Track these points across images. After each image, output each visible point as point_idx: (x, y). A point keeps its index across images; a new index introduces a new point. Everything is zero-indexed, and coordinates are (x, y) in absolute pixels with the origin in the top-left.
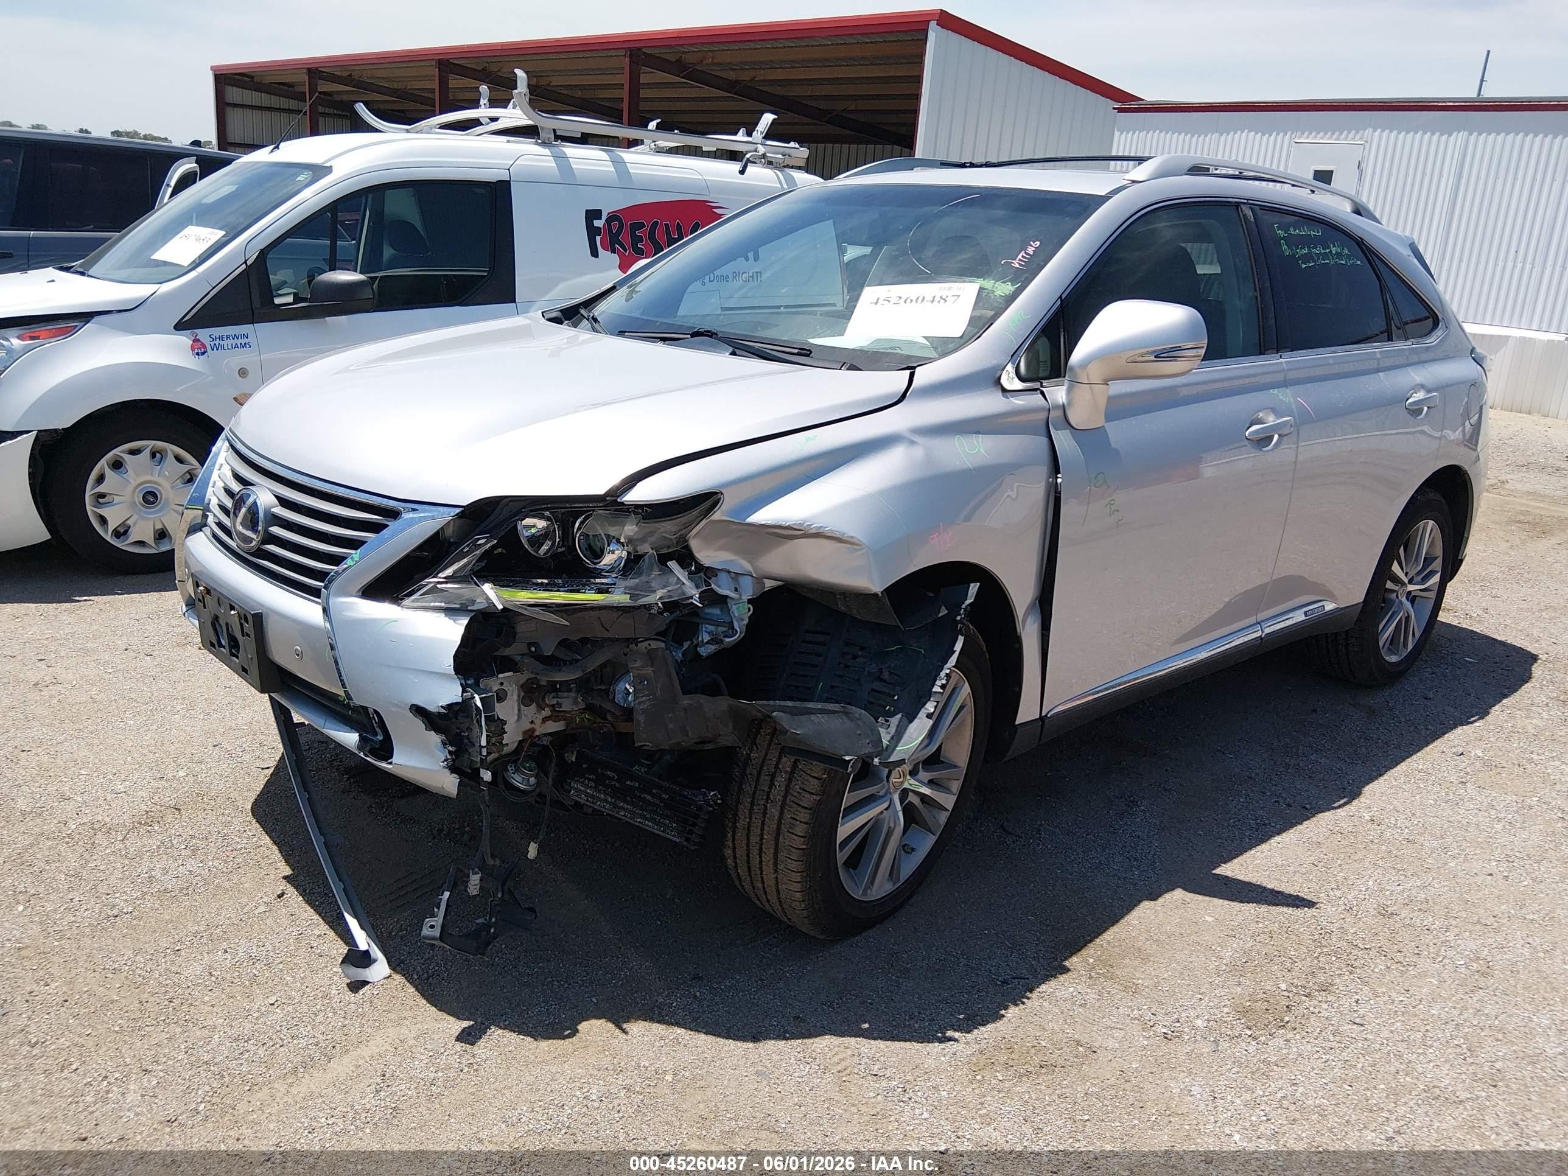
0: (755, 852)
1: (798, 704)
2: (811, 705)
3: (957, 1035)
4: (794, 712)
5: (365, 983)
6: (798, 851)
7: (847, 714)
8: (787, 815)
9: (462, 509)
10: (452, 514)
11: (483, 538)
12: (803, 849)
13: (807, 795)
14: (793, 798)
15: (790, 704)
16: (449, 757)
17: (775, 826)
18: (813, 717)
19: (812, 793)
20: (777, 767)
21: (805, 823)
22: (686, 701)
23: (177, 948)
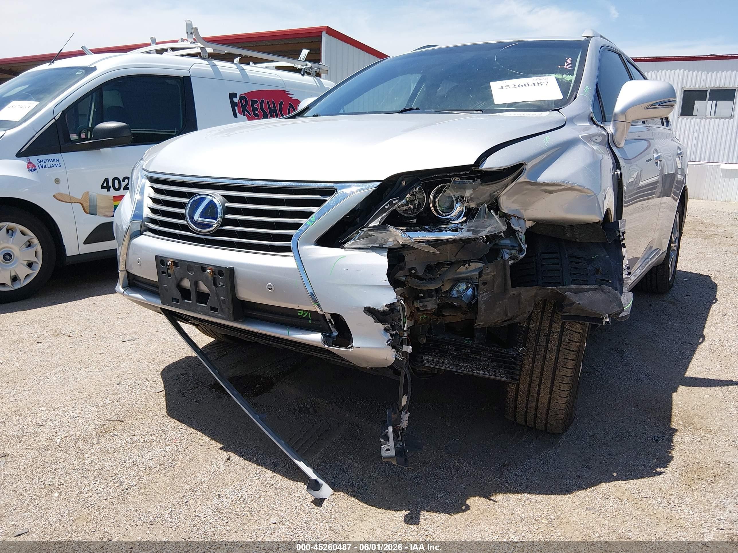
0: (535, 384)
1: (577, 286)
2: (584, 286)
3: (662, 470)
4: (576, 292)
5: (323, 500)
6: (568, 378)
7: (602, 290)
8: (561, 357)
9: (380, 183)
10: (375, 186)
11: (396, 200)
12: (571, 376)
13: (573, 343)
14: (565, 347)
15: (573, 287)
16: (390, 338)
17: (553, 366)
18: (586, 294)
19: (576, 342)
20: (550, 330)
21: (572, 360)
22: (513, 292)
23: (185, 501)
